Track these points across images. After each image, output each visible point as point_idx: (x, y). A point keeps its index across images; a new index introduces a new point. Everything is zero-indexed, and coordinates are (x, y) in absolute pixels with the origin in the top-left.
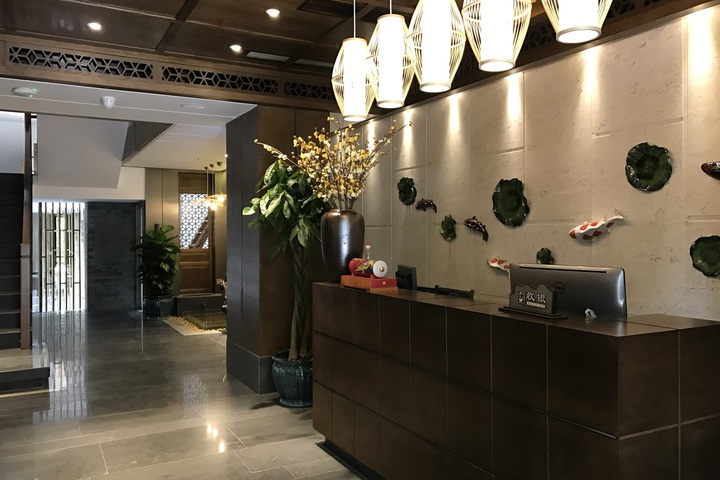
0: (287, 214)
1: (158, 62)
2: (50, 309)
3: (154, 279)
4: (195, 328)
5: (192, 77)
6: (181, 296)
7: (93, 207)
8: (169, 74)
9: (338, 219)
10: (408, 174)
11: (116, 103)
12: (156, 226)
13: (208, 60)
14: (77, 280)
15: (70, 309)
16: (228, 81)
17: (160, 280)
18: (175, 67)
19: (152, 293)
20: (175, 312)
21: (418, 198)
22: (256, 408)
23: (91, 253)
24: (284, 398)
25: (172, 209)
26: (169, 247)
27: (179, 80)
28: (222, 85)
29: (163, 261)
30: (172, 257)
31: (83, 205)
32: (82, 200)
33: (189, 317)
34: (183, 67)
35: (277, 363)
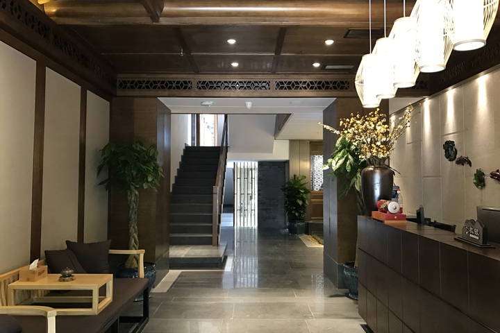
0: (348, 169)
1: (274, 79)
2: (239, 225)
3: (293, 210)
4: (317, 243)
5: (293, 86)
6: (311, 222)
7: (261, 164)
8: (280, 86)
9: (372, 173)
10: (451, 138)
11: (252, 105)
12: (295, 176)
13: (303, 74)
14: (253, 209)
15: (249, 226)
16: (316, 85)
17: (296, 210)
18: (283, 81)
19: (293, 219)
20: (307, 233)
21: (458, 156)
22: (332, 296)
23: (260, 192)
24: (352, 294)
25: (306, 165)
26: (302, 189)
27: (285, 89)
28: (312, 88)
29: (299, 198)
30: (304, 196)
31: (257, 164)
32: (255, 161)
33: (315, 236)
34: (288, 80)
35: (346, 268)
